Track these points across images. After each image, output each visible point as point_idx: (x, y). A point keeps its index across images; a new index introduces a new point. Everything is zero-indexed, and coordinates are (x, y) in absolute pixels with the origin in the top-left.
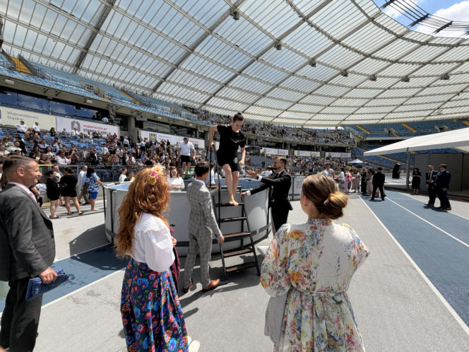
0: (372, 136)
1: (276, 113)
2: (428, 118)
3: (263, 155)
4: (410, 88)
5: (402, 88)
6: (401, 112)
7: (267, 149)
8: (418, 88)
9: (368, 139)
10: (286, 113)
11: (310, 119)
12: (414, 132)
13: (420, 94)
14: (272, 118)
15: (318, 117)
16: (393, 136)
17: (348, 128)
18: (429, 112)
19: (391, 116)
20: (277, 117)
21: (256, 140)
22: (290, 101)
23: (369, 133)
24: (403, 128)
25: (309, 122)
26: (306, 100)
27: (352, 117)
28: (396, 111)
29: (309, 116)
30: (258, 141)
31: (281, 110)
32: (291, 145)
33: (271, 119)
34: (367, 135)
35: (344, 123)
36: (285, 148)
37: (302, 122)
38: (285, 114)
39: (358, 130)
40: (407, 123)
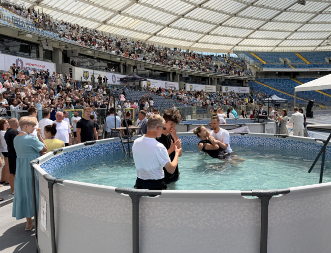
0: (268, 67)
1: (154, 29)
2: (319, 49)
3: (148, 88)
4: (305, 12)
5: (297, 12)
6: (295, 39)
7: (152, 80)
8: (312, 13)
9: (265, 70)
10: (167, 29)
11: (197, 42)
12: (308, 63)
13: (313, 20)
14: (148, 36)
15: (207, 38)
16: (289, 67)
17: (242, 55)
18: (319, 42)
19: (286, 43)
20: (155, 34)
21: (135, 67)
22: (174, 14)
23: (265, 63)
24: (297, 59)
25: (196, 45)
26: (194, 14)
27: (246, 42)
28: (290, 37)
29: (196, 37)
30: (138, 68)
31: (161, 24)
32: (181, 75)
33: (146, 36)
34: (264, 65)
35: (238, 48)
36: (174, 80)
37: (188, 44)
38: (166, 32)
39: (254, 58)
40: (301, 53)
